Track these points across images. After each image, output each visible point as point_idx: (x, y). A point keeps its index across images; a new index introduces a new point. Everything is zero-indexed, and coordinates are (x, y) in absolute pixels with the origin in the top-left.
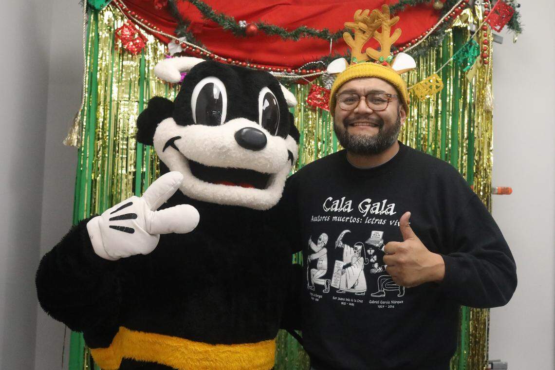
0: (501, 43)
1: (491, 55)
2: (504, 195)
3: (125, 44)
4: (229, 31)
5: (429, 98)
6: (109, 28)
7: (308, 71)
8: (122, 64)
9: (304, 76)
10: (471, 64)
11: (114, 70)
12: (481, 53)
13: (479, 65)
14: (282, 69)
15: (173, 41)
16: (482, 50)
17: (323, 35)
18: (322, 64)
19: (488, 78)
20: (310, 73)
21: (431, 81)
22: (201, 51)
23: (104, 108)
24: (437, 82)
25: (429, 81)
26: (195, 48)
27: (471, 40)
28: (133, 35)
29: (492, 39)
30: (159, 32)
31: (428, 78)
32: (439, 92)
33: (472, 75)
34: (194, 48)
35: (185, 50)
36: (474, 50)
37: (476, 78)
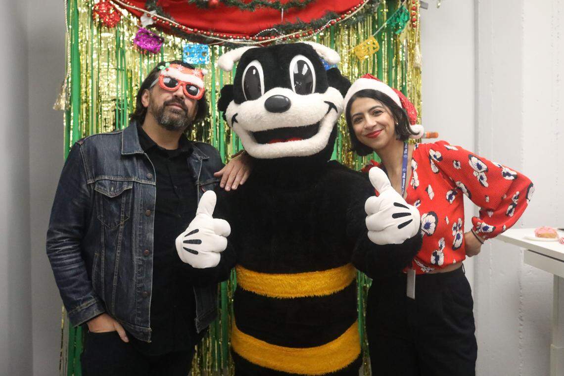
0: (426, 9)
1: (418, 19)
2: (431, 139)
3: (102, 18)
4: (193, 4)
5: (367, 58)
6: (87, 4)
7: (264, 38)
8: (101, 36)
9: (261, 42)
10: (403, 28)
11: (93, 42)
12: (410, 18)
13: (410, 28)
14: (241, 37)
15: (145, 15)
16: (411, 15)
17: (276, 6)
18: (275, 31)
19: (417, 40)
20: (265, 40)
21: (369, 43)
22: (170, 23)
23: (86, 76)
24: (374, 44)
25: (367, 43)
26: (165, 21)
27: (402, 7)
28: (109, 9)
29: (419, 5)
30: (132, 7)
31: (366, 41)
32: (375, 53)
33: (403, 37)
34: (163, 20)
35: (155, 22)
36: (404, 16)
37: (407, 40)
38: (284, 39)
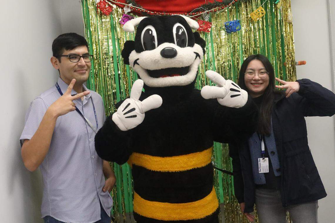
2: (302, 65)
3: (102, 10)
5: (259, 20)
6: (93, 3)
8: (102, 21)
9: (194, 16)
11: (98, 25)
15: (126, 6)
18: (202, 9)
20: (196, 14)
21: (259, 11)
22: (140, 9)
23: (96, 44)
24: (262, 11)
25: (258, 11)
28: (105, 5)
30: (118, 3)
31: (257, 9)
32: (263, 16)
33: (280, 5)
35: (132, 10)
37: (282, 6)
38: (208, 13)
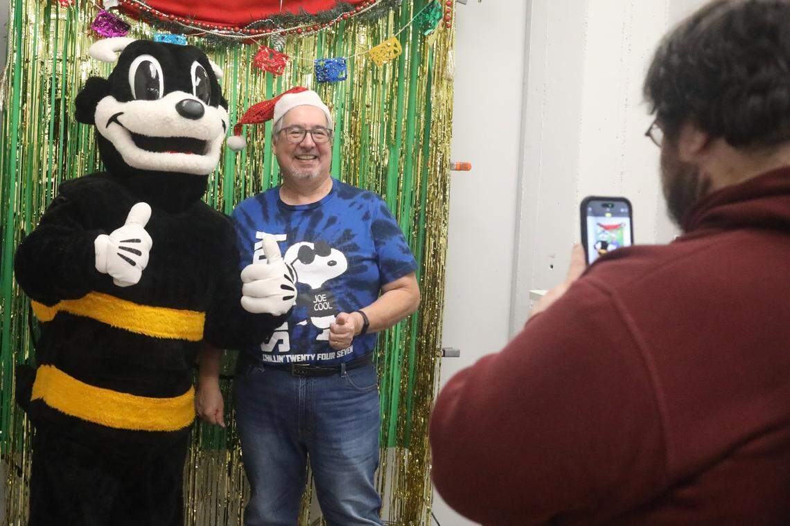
0: (465, 4)
1: (454, 17)
2: (463, 172)
5: (386, 64)
7: (257, 31)
8: (49, 17)
9: (253, 36)
10: (433, 28)
12: (443, 15)
13: (441, 29)
14: (229, 28)
16: (445, 12)
18: (271, 23)
19: (450, 44)
20: (259, 33)
21: (389, 45)
22: (139, 6)
24: (395, 46)
27: (433, 1)
31: (386, 42)
32: (396, 58)
33: (432, 39)
35: (122, 4)
36: (436, 12)
37: (437, 42)
38: (282, 34)
